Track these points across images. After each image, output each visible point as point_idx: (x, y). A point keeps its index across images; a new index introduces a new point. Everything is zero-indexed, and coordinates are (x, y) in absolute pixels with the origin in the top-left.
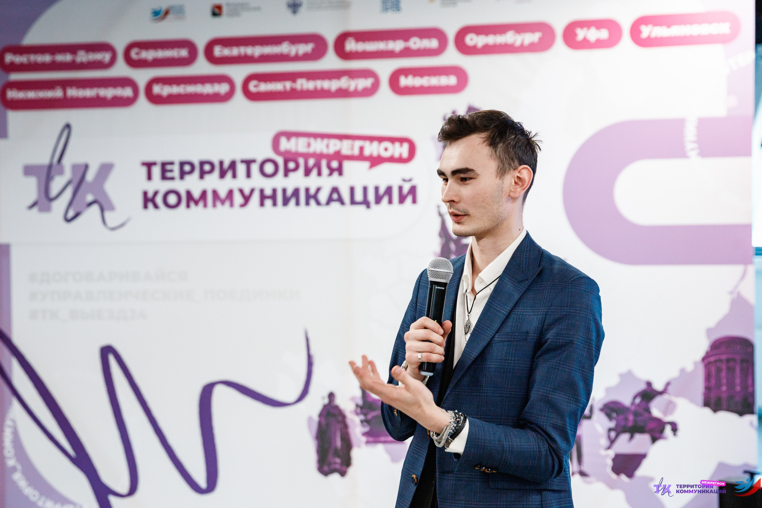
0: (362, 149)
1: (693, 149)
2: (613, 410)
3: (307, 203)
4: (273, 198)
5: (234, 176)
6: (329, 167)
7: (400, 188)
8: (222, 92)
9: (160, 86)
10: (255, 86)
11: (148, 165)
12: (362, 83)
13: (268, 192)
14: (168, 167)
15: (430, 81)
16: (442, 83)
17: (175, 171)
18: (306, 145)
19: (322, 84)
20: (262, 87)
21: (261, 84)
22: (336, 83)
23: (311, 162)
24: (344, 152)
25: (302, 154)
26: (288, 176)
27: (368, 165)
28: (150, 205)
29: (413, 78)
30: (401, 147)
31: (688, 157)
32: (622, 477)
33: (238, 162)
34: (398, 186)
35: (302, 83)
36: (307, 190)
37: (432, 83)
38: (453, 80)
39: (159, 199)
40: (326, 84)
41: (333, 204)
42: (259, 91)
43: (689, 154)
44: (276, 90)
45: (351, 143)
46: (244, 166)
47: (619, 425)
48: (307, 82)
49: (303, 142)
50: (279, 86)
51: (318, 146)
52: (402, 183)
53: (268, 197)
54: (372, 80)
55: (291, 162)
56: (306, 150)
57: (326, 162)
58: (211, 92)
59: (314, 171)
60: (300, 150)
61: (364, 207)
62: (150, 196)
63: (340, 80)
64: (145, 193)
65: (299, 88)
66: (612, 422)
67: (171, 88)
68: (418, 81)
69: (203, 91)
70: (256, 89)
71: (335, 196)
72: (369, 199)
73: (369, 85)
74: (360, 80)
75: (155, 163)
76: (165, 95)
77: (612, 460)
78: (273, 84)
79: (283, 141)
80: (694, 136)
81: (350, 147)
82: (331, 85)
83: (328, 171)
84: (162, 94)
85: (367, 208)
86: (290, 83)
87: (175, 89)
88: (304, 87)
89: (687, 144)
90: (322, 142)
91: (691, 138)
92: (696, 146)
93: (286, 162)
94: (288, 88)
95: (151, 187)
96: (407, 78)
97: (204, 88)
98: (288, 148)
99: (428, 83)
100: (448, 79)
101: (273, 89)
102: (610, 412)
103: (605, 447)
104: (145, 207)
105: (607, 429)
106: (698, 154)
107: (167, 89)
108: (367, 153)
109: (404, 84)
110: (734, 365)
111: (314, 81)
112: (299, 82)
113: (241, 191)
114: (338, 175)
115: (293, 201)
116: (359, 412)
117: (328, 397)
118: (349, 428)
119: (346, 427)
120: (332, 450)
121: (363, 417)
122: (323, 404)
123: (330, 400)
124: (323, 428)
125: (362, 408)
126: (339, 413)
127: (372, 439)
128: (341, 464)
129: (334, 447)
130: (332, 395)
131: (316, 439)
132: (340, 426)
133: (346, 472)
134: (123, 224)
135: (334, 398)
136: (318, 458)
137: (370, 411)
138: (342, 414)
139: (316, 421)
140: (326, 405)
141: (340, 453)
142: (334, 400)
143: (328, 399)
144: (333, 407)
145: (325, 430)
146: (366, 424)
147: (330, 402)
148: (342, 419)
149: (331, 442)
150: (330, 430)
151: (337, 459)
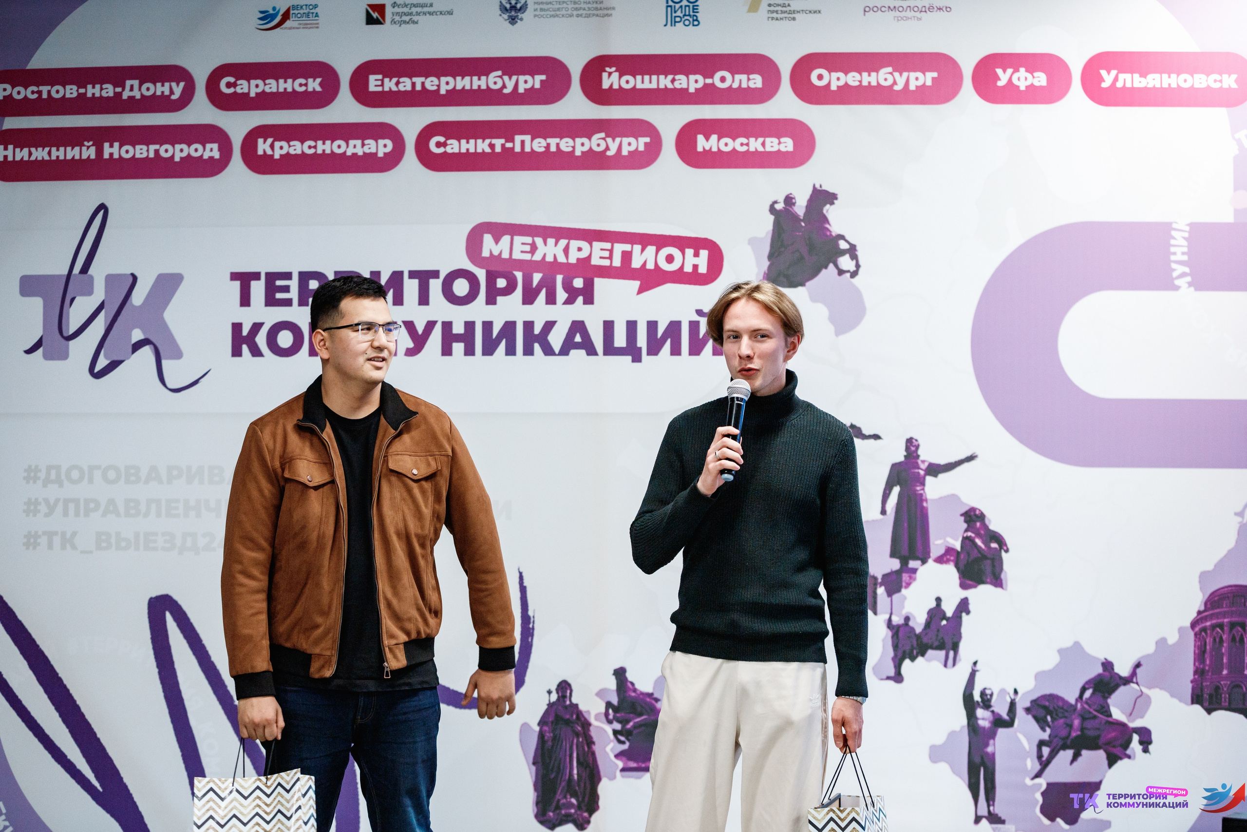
0: (627, 256)
1: (1183, 275)
2: (1048, 711)
3: (528, 351)
4: (467, 338)
5: (398, 301)
6: (568, 287)
7: (694, 326)
8: (381, 155)
9: (270, 140)
10: (438, 145)
11: (245, 279)
12: (629, 144)
13: (458, 329)
14: (279, 283)
15: (747, 145)
16: (768, 148)
17: (292, 289)
18: (528, 248)
19: (558, 145)
20: (451, 146)
21: (449, 142)
22: (583, 144)
23: (537, 277)
24: (595, 261)
25: (521, 264)
26: (494, 303)
27: (636, 284)
28: (245, 348)
29: (719, 139)
30: (696, 255)
31: (1177, 288)
32: (1058, 823)
33: (406, 275)
34: (690, 322)
35: (523, 142)
36: (529, 326)
37: (752, 149)
38: (787, 145)
39: (261, 339)
40: (566, 144)
41: (573, 352)
42: (445, 152)
43: (1177, 282)
44: (476, 153)
45: (608, 245)
46: (415, 282)
47: (1056, 736)
48: (532, 140)
49: (523, 244)
50: (483, 146)
51: (550, 250)
52: (696, 318)
53: (458, 338)
54: (648, 140)
55: (499, 277)
56: (527, 257)
57: (563, 279)
58: (360, 153)
59: (542, 295)
60: (517, 255)
61: (629, 358)
62: (245, 332)
63: (590, 138)
64: (237, 328)
65: (518, 149)
66: (1044, 730)
67: (290, 146)
68: (727, 145)
69: (345, 152)
70: (441, 150)
71: (578, 339)
72: (639, 345)
73: (641, 148)
74: (626, 140)
75: (256, 276)
76: (277, 156)
77: (1043, 794)
78: (472, 141)
79: (488, 239)
80: (1183, 253)
81: (607, 254)
82: (574, 147)
83: (566, 295)
84: (272, 156)
85: (633, 361)
86: (502, 141)
87: (297, 148)
88: (528, 149)
89: (1174, 266)
90: (556, 244)
91: (1179, 257)
92: (1187, 270)
93: (491, 278)
94: (498, 149)
95: (247, 318)
96: (707, 139)
97: (348, 146)
98: (496, 253)
99: (744, 148)
100: (780, 143)
101: (472, 150)
102: (1041, 713)
103: (1033, 774)
104: (236, 352)
105: (1036, 742)
106: (1190, 284)
107: (281, 148)
108: (636, 263)
109: (704, 148)
110: (1242, 635)
111: (545, 139)
112: (518, 138)
113: (410, 326)
114: (585, 302)
115: (502, 346)
116: (611, 717)
117: (557, 690)
118: (594, 743)
119: (590, 742)
120: (563, 784)
121: (618, 726)
122: (548, 702)
123: (560, 695)
124: (547, 746)
125: (616, 710)
126: (578, 718)
127: (633, 764)
128: (579, 807)
129: (567, 777)
130: (564, 687)
131: (534, 763)
132: (578, 741)
133: (588, 822)
134: (196, 382)
135: (568, 692)
136: (538, 797)
137: (632, 715)
138: (583, 719)
139: (535, 731)
140: (553, 702)
141: (577, 788)
142: (568, 694)
143: (558, 693)
144: (566, 707)
145: (550, 748)
146: (622, 738)
147: (561, 699)
148: (583, 728)
149: (562, 768)
150: (560, 748)
151: (571, 799)
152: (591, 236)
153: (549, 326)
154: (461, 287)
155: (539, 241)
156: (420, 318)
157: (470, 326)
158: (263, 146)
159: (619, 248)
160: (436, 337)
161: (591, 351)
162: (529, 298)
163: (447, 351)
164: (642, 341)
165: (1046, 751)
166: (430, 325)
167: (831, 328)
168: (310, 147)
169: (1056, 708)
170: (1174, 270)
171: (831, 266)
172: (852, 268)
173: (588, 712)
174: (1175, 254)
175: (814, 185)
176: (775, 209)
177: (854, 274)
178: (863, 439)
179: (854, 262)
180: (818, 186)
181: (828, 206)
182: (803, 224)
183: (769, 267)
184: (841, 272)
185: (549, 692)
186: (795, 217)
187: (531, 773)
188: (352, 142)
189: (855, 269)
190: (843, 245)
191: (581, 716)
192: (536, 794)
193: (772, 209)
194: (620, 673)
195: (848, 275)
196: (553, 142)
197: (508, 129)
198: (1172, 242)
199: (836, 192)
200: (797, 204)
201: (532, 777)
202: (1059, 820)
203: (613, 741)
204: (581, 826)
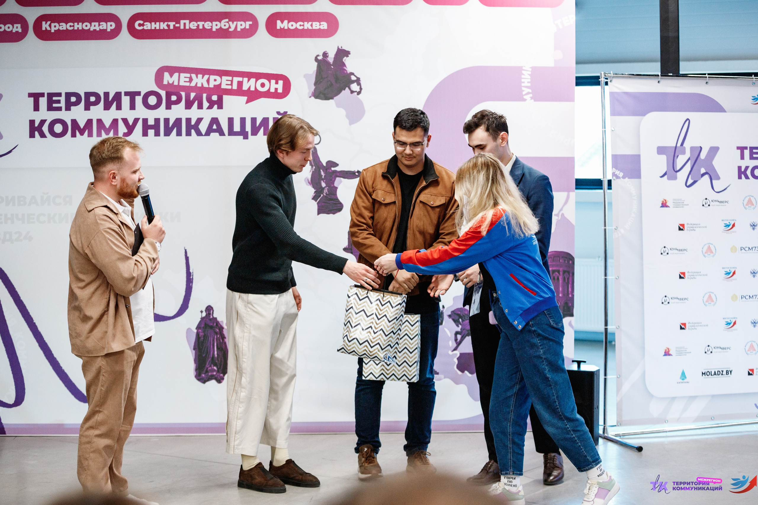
0: (240, 84)
1: (528, 93)
2: (460, 317)
3: (188, 134)
4: (156, 127)
5: (119, 108)
6: (209, 100)
8: (109, 30)
9: (49, 23)
10: (140, 25)
11: (36, 97)
12: (241, 25)
13: (151, 122)
14: (54, 98)
15: (303, 25)
16: (314, 28)
17: (61, 102)
18: (188, 80)
19: (203, 25)
20: (147, 26)
21: (145, 24)
22: (217, 25)
23: (193, 95)
24: (224, 86)
25: (184, 88)
26: (170, 108)
27: (245, 98)
28: (36, 133)
29: (288, 23)
30: (277, 83)
31: (525, 100)
32: (466, 373)
33: (123, 94)
35: (185, 24)
36: (188, 120)
37: (306, 28)
38: (324, 26)
39: (45, 128)
40: (208, 25)
41: (212, 134)
42: (143, 29)
43: (525, 97)
44: (160, 30)
45: (230, 78)
46: (128, 98)
47: (464, 330)
48: (190, 23)
49: (185, 77)
50: (163, 26)
51: (199, 81)
53: (151, 127)
54: (251, 23)
55: (172, 95)
56: (187, 84)
57: (207, 96)
58: (98, 29)
59: (196, 104)
60: (182, 83)
61: (242, 137)
62: (36, 125)
63: (220, 22)
64: (32, 122)
65: (182, 27)
66: (458, 326)
67: (60, 26)
68: (293, 26)
69: (90, 29)
70: (141, 28)
71: (215, 127)
72: (247, 130)
73: (248, 27)
74: (239, 23)
75: (42, 95)
76: (53, 31)
77: (458, 359)
78: (158, 23)
79: (166, 75)
80: (528, 82)
81: (229, 83)
82: (212, 27)
83: (208, 104)
84: (50, 31)
85: (244, 138)
86: (174, 23)
87: (63, 26)
88: (187, 27)
89: (523, 89)
90: (203, 77)
91: (526, 84)
92: (530, 91)
93: (168, 95)
94: (172, 27)
95: (38, 117)
96: (282, 22)
97: (91, 26)
98: (171, 82)
99: (302, 28)
100: (320, 25)
101: (158, 28)
102: (457, 317)
103: (453, 349)
104: (32, 135)
105: (454, 332)
106: (532, 98)
107: (55, 26)
108: (245, 87)
109: (280, 27)
110: (558, 276)
111: (197, 22)
112: (182, 22)
113: (125, 121)
114: (218, 108)
115: (175, 131)
117: (206, 311)
118: (225, 338)
119: (223, 337)
120: (210, 359)
122: (201, 317)
123: (207, 313)
124: (201, 339)
126: (217, 325)
128: (218, 371)
129: (212, 356)
130: (209, 309)
131: (194, 349)
132: (217, 336)
133: (223, 379)
134: (10, 152)
135: (212, 311)
136: (196, 366)
138: (219, 326)
139: (194, 332)
140: (204, 317)
141: (217, 361)
142: (211, 313)
143: (206, 312)
144: (210, 320)
145: (202, 341)
147: (208, 315)
148: (219, 330)
149: (208, 351)
150: (208, 341)
151: (213, 367)
152: (222, 73)
153: (199, 120)
154: (153, 100)
155: (194, 76)
156: (131, 116)
157: (157, 120)
158: (45, 26)
159: (236, 80)
160: (139, 126)
161: (222, 134)
162: (189, 106)
163: (145, 134)
164: (248, 128)
165: (459, 337)
166: (136, 120)
167: (347, 121)
168: (70, 26)
169: (464, 314)
170: (523, 91)
171: (347, 89)
172: (358, 90)
173: (222, 322)
174: (524, 82)
175: (338, 47)
176: (318, 59)
177: (359, 93)
179: (359, 87)
180: (340, 47)
181: (345, 58)
182: (332, 67)
183: (315, 90)
184: (352, 92)
185: (202, 312)
186: (328, 63)
187: (192, 354)
188: (93, 24)
189: (359, 90)
190: (353, 78)
191: (218, 324)
192: (195, 365)
193: (316, 59)
195: (356, 93)
196: (201, 24)
197: (177, 17)
198: (523, 76)
199: (349, 51)
200: (329, 57)
201: (193, 356)
202: (466, 372)
204: (220, 381)
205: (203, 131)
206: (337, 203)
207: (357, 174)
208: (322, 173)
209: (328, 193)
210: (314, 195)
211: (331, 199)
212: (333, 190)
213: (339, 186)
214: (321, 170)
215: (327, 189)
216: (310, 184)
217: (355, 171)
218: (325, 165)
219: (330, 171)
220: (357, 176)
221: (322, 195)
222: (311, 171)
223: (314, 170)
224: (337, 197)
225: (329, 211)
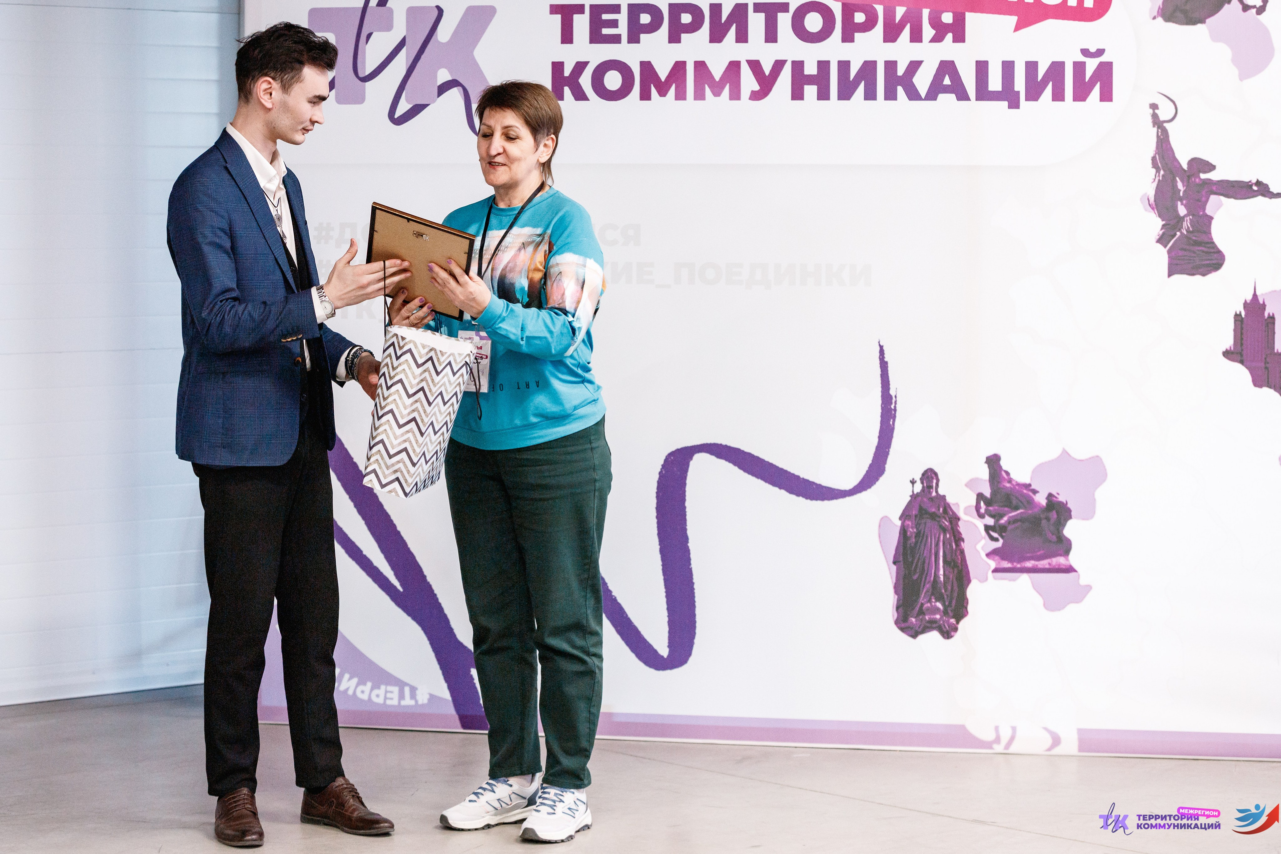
3: (890, 95)
4: (821, 79)
5: (742, 37)
6: (936, 23)
7: (1079, 67)
11: (566, 13)
13: (811, 69)
14: (605, 17)
17: (620, 24)
23: (900, 11)
26: (852, 40)
27: (1014, 19)
28: (567, 90)
33: (751, 8)
34: (1075, 63)
36: (891, 66)
39: (585, 81)
41: (941, 96)
46: (762, 16)
52: (1081, 58)
55: (856, 12)
57: (930, 14)
59: (906, 32)
61: (1006, 103)
62: (567, 73)
64: (558, 67)
71: (947, 81)
72: (1016, 89)
75: (580, 9)
83: (934, 32)
85: (1010, 107)
93: (848, 12)
95: (569, 56)
113: (755, 65)
114: (955, 40)
115: (861, 89)
116: (982, 511)
117: (922, 480)
118: (963, 540)
119: (959, 539)
120: (928, 586)
121: (990, 521)
122: (911, 494)
123: (925, 485)
124: (909, 542)
125: (988, 502)
126: (945, 511)
127: (1006, 564)
128: (945, 613)
129: (932, 578)
130: (930, 476)
131: (894, 563)
132: (945, 536)
133: (956, 629)
135: (935, 481)
136: (898, 599)
137: (1006, 509)
138: (951, 512)
139: (897, 526)
140: (917, 493)
141: (943, 591)
142: (934, 485)
143: (922, 483)
144: (932, 499)
145: (913, 545)
146: (995, 535)
147: (926, 490)
148: (951, 522)
149: (926, 568)
150: (925, 545)
151: (936, 601)
153: (914, 66)
154: (814, 22)
156: (767, 56)
157: (824, 66)
160: (785, 78)
161: (962, 96)
162: (891, 35)
163: (797, 94)
164: (1020, 84)
166: (779, 65)
167: (1235, 71)
177: (1261, 10)
178: (1271, 198)
185: (913, 482)
189: (1261, 4)
191: (948, 509)
192: (896, 597)
194: (993, 461)
195: (1254, 11)
201: (892, 578)
203: (983, 538)
204: (947, 633)
205: (923, 92)
206: (1213, 250)
207: (1255, 188)
208: (1180, 185)
209: (1191, 229)
210: (1161, 233)
211: (1197, 243)
212: (1204, 223)
213: (1215, 213)
214: (1178, 179)
215: (1189, 221)
216: (1153, 209)
217: (1250, 182)
218: (1185, 167)
219: (1197, 180)
220: (1256, 193)
221: (1178, 234)
222: (1154, 181)
223: (1161, 179)
224: (1212, 239)
225: (1193, 268)
